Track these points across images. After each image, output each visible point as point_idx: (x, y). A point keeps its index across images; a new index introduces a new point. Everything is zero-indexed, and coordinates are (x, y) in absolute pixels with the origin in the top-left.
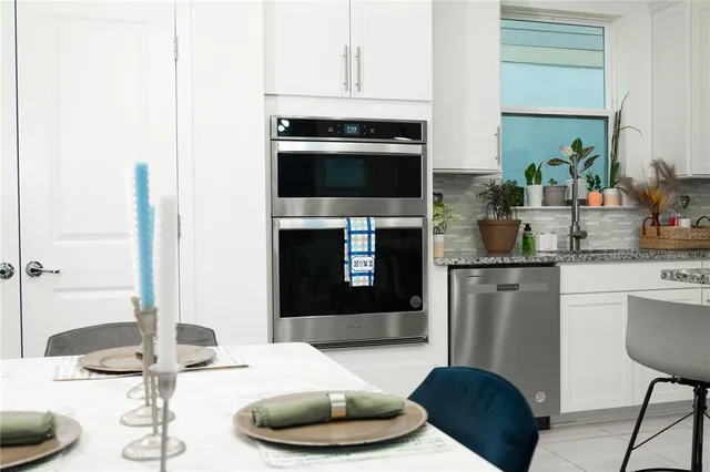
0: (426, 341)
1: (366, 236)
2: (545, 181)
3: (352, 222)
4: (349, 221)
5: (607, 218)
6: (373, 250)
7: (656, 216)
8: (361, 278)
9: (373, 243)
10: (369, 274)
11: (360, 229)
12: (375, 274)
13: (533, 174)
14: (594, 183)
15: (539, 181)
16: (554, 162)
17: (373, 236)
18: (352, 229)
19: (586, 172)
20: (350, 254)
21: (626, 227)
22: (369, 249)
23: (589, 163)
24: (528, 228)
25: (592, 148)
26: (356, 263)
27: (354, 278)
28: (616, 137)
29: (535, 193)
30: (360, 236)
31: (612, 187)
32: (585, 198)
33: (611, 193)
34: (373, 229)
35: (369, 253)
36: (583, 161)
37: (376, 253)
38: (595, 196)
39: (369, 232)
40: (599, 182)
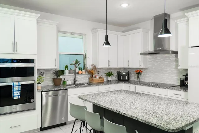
0: (35, 109)
1: (18, 87)
2: (69, 69)
3: (14, 83)
4: (13, 83)
5: (83, 76)
6: (20, 90)
7: (92, 76)
8: (16, 97)
9: (20, 88)
10: (19, 96)
11: (16, 85)
12: (20, 96)
13: (66, 67)
14: (80, 69)
15: (67, 69)
16: (71, 64)
17: (20, 86)
18: (14, 85)
19: (78, 66)
20: (13, 91)
21: (87, 78)
22: (19, 90)
23: (79, 65)
24: (64, 79)
25: (79, 62)
26: (15, 94)
27: (14, 97)
28: (85, 59)
29: (67, 72)
30: (16, 87)
31: (84, 69)
32: (78, 72)
33: (84, 71)
34: (20, 85)
35: (19, 91)
36: (78, 64)
37: (21, 91)
38: (80, 71)
39: (19, 86)
40: (81, 68)
